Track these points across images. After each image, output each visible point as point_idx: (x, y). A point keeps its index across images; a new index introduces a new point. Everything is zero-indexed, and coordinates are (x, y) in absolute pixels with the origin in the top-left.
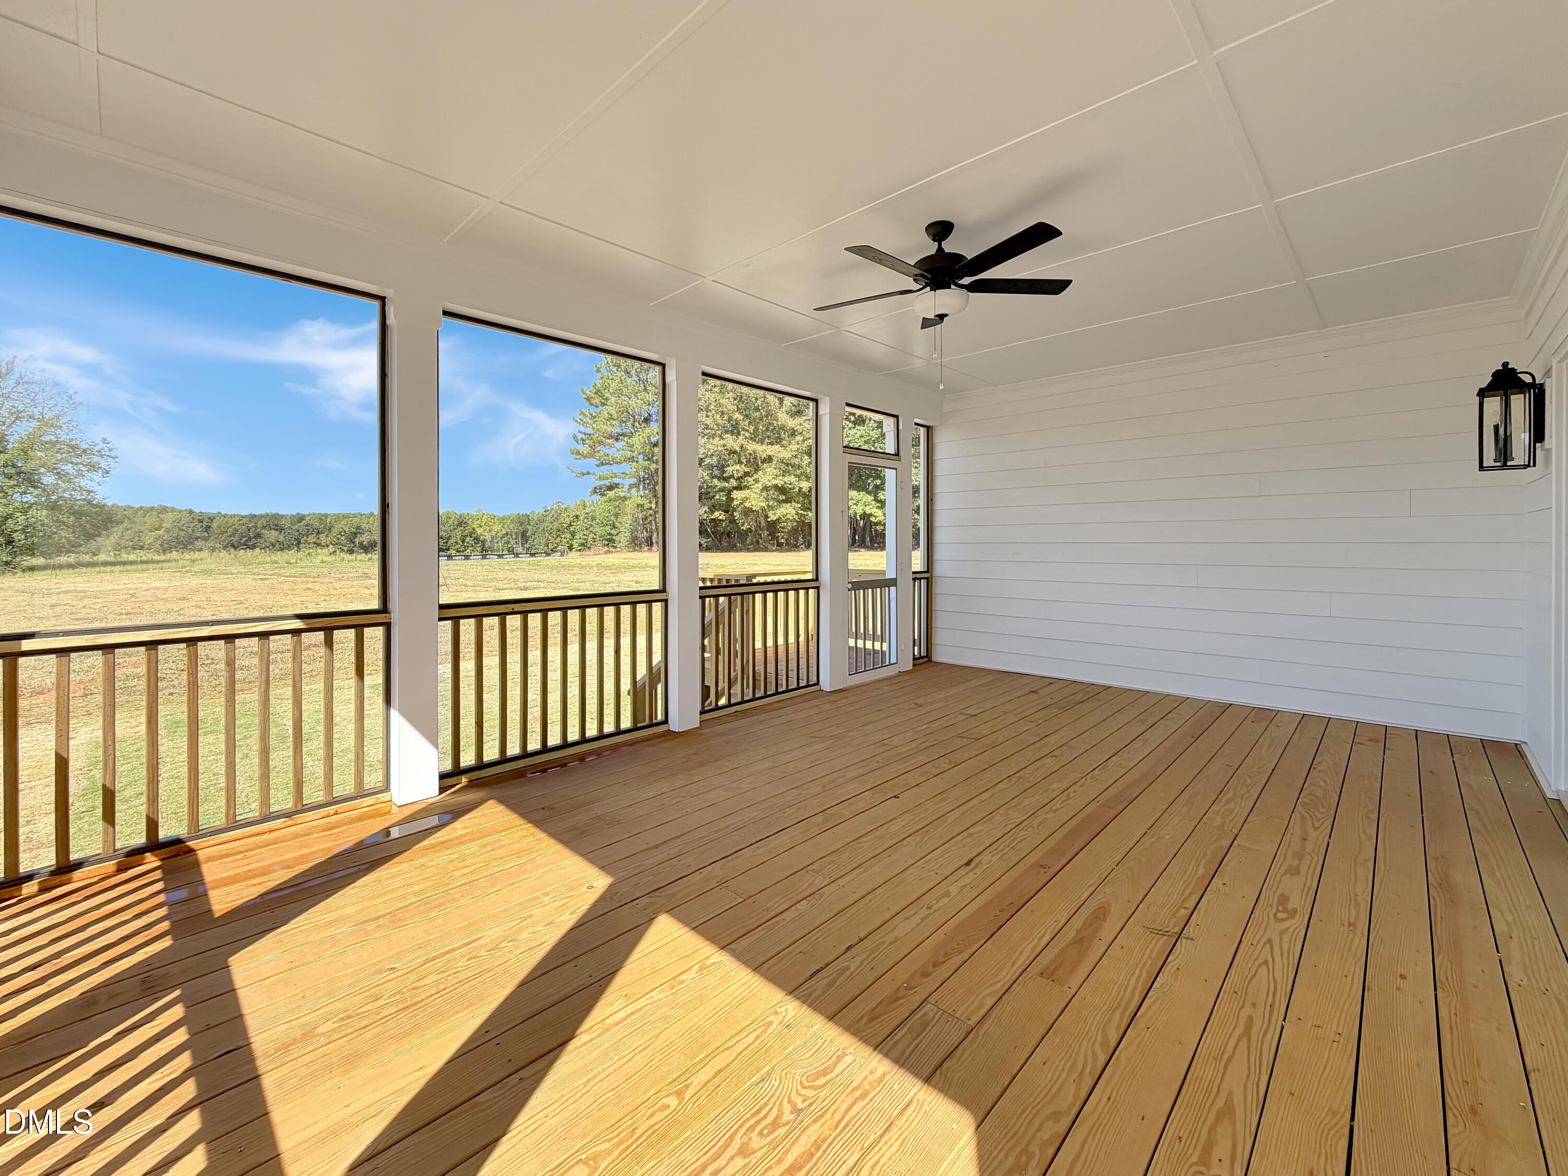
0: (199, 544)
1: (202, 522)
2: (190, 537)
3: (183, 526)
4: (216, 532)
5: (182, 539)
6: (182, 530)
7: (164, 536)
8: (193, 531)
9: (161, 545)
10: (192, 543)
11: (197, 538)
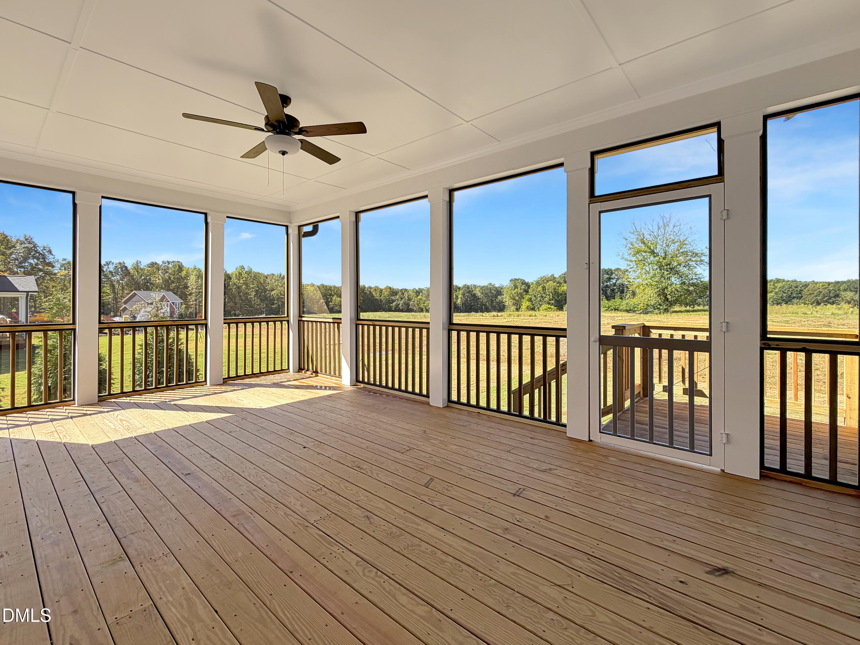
0: (795, 301)
1: (797, 288)
2: (790, 296)
3: (785, 290)
4: (806, 293)
5: (784, 298)
6: (785, 293)
7: (774, 296)
8: (792, 293)
9: (772, 302)
10: (790, 300)
11: (794, 298)
